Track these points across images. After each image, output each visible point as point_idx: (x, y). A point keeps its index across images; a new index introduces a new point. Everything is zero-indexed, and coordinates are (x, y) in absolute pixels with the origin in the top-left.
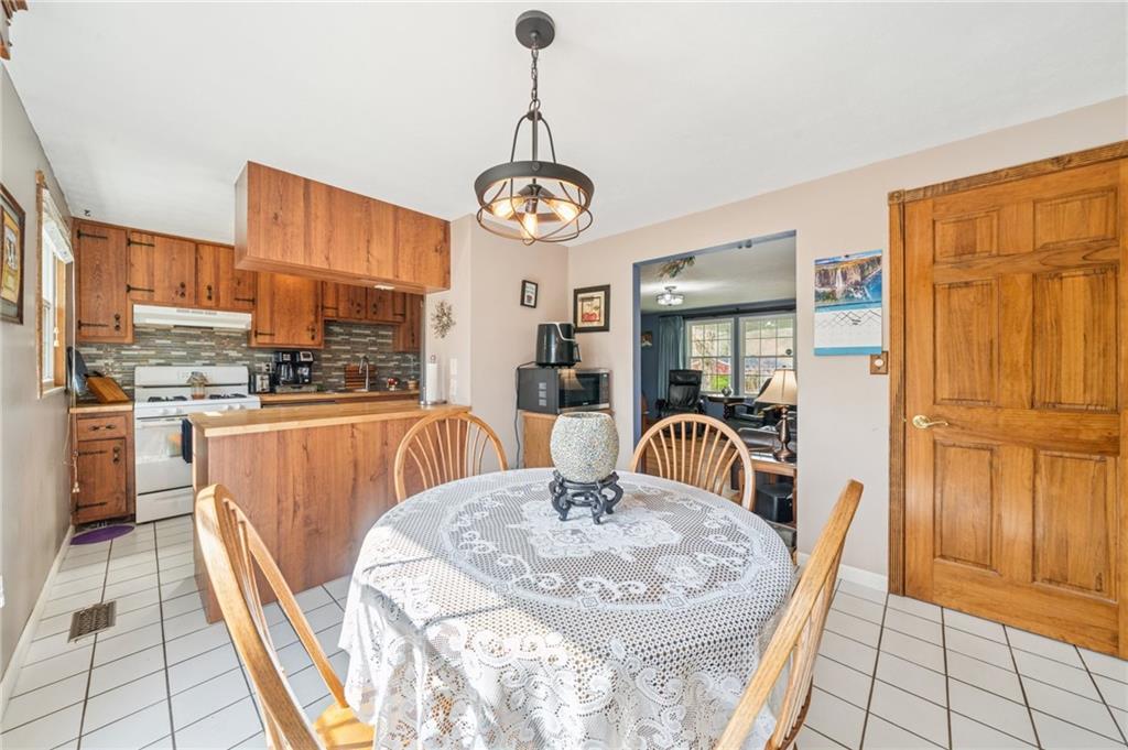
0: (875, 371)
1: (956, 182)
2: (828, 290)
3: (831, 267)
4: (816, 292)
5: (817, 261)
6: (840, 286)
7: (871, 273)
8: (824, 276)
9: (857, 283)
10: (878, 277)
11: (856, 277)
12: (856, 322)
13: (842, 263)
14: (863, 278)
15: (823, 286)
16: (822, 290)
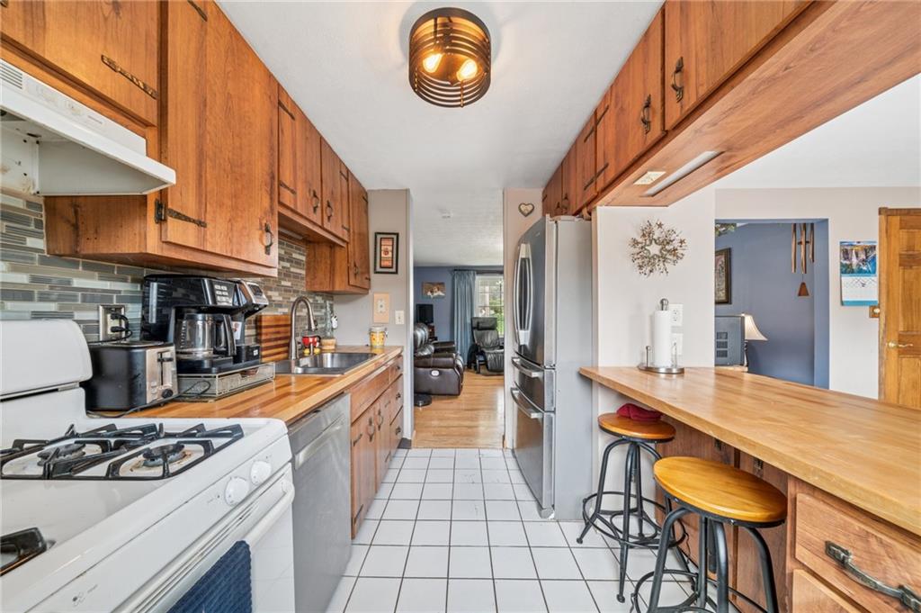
0: (873, 315)
1: (909, 210)
2: (848, 262)
3: (849, 248)
4: (841, 263)
5: (841, 243)
6: (855, 261)
7: (871, 255)
8: (846, 254)
9: (864, 260)
10: (874, 258)
11: (863, 256)
12: (863, 285)
13: (855, 246)
14: (867, 257)
15: (845, 259)
16: (845, 262)
